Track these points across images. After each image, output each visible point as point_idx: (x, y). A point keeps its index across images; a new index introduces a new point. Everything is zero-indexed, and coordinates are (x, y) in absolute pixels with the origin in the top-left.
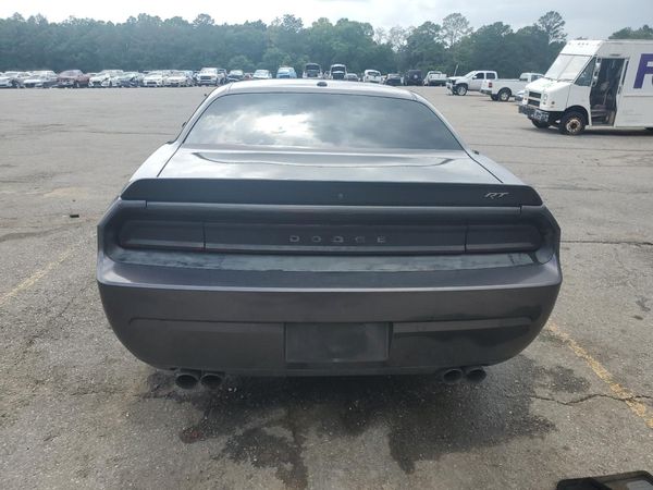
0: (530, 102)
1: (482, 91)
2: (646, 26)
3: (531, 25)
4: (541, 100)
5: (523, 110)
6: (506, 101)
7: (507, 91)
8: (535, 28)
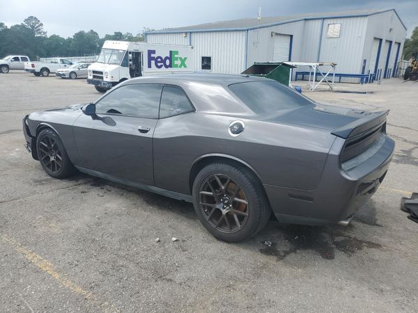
0: (94, 77)
1: (27, 70)
2: (92, 31)
3: (19, 24)
4: (104, 76)
5: (90, 82)
6: (47, 76)
7: (46, 69)
8: (23, 26)
